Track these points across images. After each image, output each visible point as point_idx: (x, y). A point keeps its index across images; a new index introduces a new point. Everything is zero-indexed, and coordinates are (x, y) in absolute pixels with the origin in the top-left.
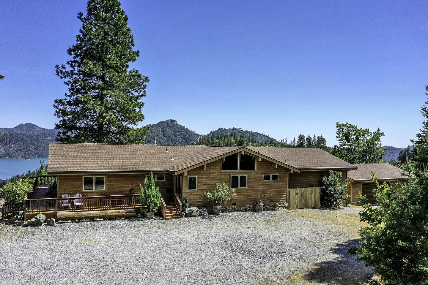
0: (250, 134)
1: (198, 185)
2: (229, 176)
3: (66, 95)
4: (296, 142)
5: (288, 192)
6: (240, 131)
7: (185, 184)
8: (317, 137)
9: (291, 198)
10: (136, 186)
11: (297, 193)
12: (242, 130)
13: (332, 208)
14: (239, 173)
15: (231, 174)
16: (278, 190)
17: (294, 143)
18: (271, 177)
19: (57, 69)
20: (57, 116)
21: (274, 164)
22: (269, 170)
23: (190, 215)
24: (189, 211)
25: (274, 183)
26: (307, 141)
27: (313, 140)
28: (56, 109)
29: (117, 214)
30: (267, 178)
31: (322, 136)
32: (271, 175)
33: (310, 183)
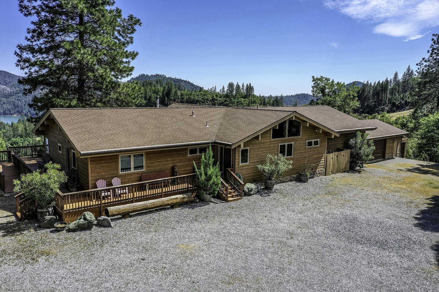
0: (173, 80)
1: (250, 158)
2: (278, 145)
3: (27, 38)
4: (226, 90)
5: (325, 157)
6: (163, 77)
7: (238, 158)
8: (245, 86)
9: (328, 163)
10: (178, 163)
11: (332, 158)
12: (165, 77)
13: (356, 170)
14: (286, 141)
15: (279, 142)
16: (318, 156)
17: (223, 91)
18: (313, 143)
19: (20, 2)
20: (19, 67)
21: (319, 129)
22: (311, 135)
23: (249, 194)
24: (248, 189)
25: (315, 149)
26: (236, 89)
27: (241, 88)
28: (18, 58)
29: (175, 201)
30: (310, 144)
31: (250, 84)
32: (313, 141)
33: (337, 146)
